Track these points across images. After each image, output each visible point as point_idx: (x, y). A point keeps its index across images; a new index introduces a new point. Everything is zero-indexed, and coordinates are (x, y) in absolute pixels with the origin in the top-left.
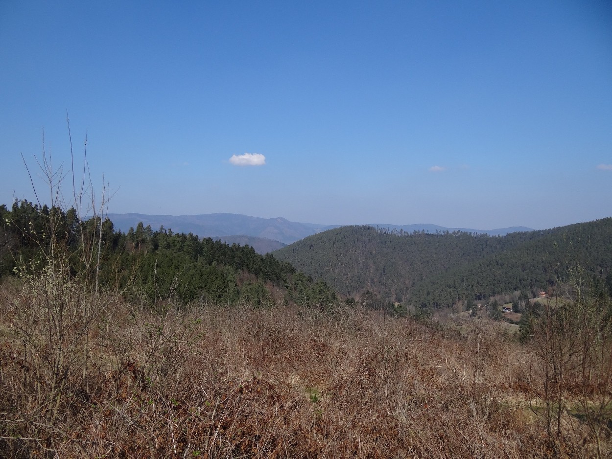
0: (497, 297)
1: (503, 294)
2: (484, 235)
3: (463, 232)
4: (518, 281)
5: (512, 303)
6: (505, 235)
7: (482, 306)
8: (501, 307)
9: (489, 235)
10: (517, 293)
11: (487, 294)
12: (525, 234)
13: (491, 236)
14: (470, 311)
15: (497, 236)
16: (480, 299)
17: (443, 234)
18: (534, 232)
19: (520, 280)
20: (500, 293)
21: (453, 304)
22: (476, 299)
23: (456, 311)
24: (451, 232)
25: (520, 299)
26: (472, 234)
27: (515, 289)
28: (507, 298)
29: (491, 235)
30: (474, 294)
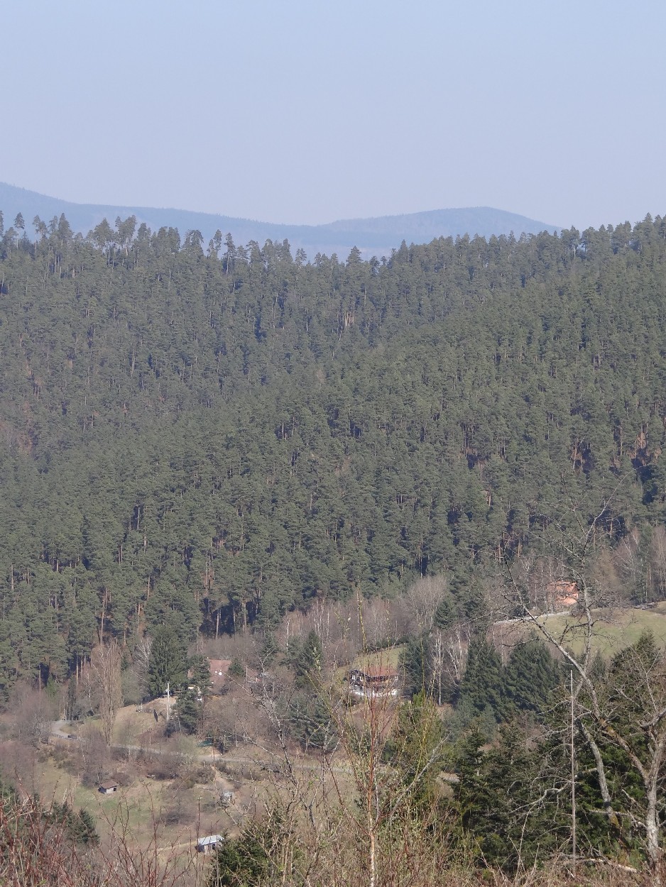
0: (324, 616)
1: (358, 596)
2: (270, 249)
3: (154, 230)
4: (443, 521)
5: (402, 649)
6: (384, 252)
7: (236, 671)
8: (342, 672)
9: (302, 255)
10: (432, 589)
11: (269, 599)
12: (495, 249)
13: (311, 259)
14: (168, 702)
15: (343, 259)
16: (228, 629)
17: (35, 238)
18: (543, 242)
19: (453, 517)
20: (339, 591)
21: (74, 663)
22: (207, 629)
23: (85, 702)
24: (82, 229)
25: (443, 619)
26: (205, 246)
27: (422, 567)
28: (377, 616)
29: (310, 252)
30: (198, 599)
